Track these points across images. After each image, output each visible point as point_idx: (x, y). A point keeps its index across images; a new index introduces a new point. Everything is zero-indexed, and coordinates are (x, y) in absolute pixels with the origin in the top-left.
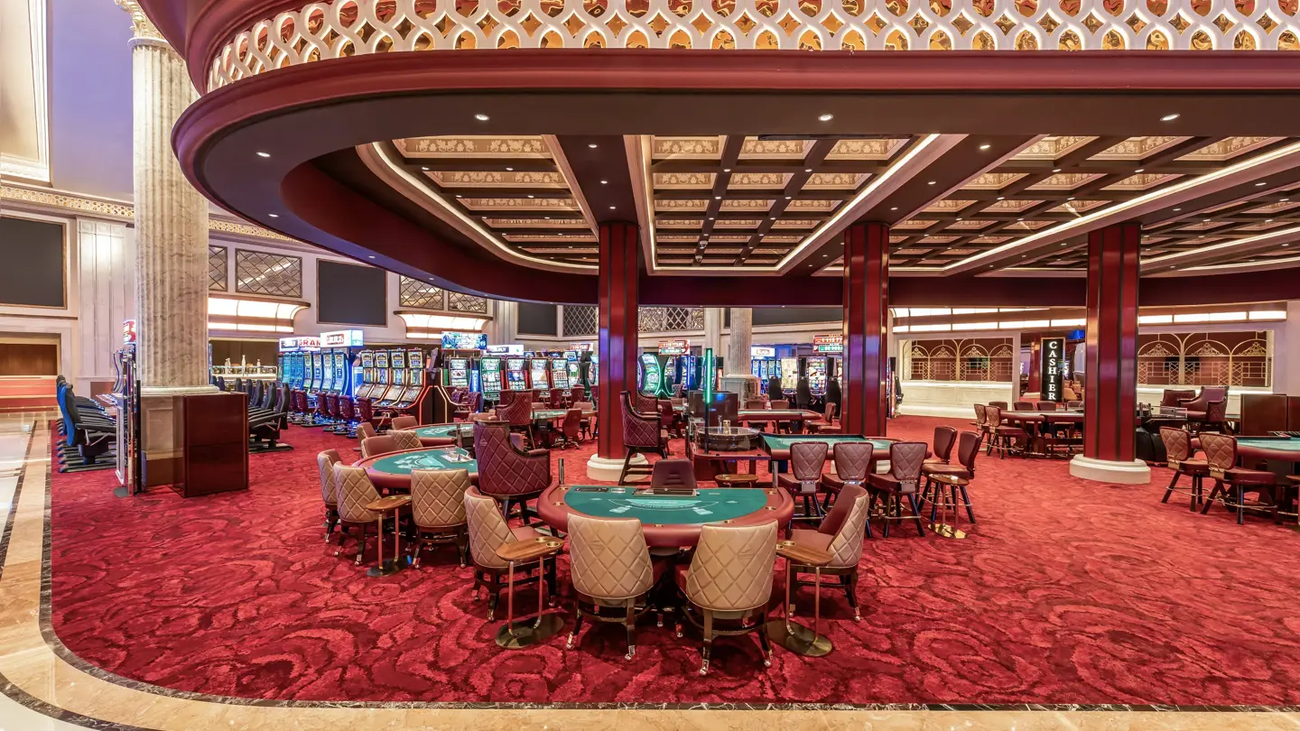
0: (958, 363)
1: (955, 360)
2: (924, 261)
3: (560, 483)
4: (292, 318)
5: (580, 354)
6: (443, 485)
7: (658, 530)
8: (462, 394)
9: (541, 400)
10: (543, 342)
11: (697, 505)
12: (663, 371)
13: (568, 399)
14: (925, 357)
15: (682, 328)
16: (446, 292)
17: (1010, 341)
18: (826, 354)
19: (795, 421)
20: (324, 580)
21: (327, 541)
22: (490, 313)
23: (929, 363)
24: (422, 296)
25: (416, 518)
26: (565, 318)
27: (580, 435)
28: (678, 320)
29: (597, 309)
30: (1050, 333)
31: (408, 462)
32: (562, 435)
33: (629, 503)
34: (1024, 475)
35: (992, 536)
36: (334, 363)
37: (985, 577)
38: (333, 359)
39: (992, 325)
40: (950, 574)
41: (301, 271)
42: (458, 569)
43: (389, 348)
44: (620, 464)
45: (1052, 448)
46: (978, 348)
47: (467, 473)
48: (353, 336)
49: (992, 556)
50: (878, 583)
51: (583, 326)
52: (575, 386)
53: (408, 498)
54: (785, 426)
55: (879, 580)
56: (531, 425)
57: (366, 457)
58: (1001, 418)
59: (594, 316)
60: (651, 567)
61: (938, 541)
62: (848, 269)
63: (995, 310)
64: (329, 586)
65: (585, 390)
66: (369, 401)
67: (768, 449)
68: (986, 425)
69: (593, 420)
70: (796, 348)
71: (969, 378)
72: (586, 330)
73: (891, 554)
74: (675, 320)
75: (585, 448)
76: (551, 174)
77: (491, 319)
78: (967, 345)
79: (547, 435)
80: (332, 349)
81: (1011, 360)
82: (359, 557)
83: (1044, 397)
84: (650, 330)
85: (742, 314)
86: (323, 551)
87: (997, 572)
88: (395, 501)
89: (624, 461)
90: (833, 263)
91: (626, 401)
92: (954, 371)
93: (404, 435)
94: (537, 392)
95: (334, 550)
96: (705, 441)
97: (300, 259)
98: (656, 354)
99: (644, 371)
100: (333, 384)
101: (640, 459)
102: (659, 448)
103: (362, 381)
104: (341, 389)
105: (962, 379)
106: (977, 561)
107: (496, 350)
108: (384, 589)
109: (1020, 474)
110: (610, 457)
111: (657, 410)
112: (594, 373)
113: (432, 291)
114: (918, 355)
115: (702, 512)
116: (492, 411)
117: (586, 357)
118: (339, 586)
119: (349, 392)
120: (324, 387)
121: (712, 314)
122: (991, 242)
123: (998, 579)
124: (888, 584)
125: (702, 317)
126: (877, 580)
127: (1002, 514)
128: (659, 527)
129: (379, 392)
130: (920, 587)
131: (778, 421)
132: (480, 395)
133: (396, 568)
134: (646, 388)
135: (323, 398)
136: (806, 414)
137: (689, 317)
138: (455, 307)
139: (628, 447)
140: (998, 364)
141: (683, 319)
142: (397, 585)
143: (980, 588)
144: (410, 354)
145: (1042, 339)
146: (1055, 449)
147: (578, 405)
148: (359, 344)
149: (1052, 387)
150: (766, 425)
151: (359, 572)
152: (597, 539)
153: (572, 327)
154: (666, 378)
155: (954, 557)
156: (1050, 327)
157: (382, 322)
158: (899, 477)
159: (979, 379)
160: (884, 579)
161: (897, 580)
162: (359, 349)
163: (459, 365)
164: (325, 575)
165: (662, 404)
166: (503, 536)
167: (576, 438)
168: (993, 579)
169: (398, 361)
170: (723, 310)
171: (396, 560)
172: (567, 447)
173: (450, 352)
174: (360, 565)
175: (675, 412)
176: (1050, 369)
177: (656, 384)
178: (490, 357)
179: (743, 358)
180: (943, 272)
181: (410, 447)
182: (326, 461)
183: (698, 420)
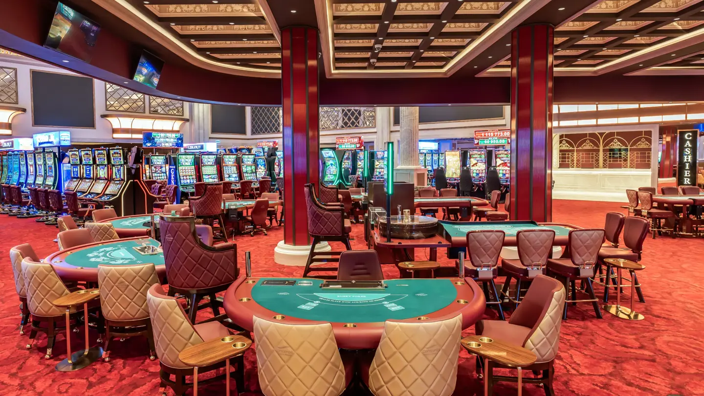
0: (601, 153)
1: (598, 150)
2: (580, 62)
3: (247, 275)
4: (10, 122)
5: (266, 149)
6: (129, 281)
7: (350, 331)
8: (161, 187)
9: (232, 191)
10: (234, 141)
11: (387, 299)
12: (341, 165)
13: (257, 189)
14: (571, 148)
15: (356, 126)
16: (147, 97)
17: (649, 133)
18: (486, 147)
19: (464, 207)
20: (13, 376)
21: (22, 332)
22: (187, 115)
23: (575, 153)
24: (126, 102)
25: (104, 312)
26: (253, 119)
27: (268, 222)
28: (353, 119)
29: (281, 112)
30: (686, 125)
31: (101, 254)
32: (252, 222)
33: (317, 298)
34: (679, 254)
35: (667, 317)
36: (45, 161)
37: (673, 363)
38: (44, 158)
39: (634, 120)
40: (637, 359)
41: (16, 81)
42: (148, 361)
43: (94, 147)
44: (306, 250)
45: (697, 229)
46: (619, 140)
47: (154, 267)
48: (62, 136)
49: (672, 339)
50: (568, 371)
51: (268, 125)
52: (262, 178)
53: (96, 292)
54: (454, 212)
55: (568, 367)
56: (223, 214)
57: (62, 249)
58: (652, 201)
59: (278, 117)
60: (344, 371)
61: (616, 323)
62: (515, 70)
63: (636, 106)
64: (16, 382)
65: (271, 181)
66: (75, 195)
67: (448, 237)
68: (637, 208)
69: (279, 209)
70: (456, 142)
71: (611, 166)
72: (271, 129)
73: (574, 338)
74: (349, 119)
75: (272, 234)
76: (249, 5)
77: (187, 120)
78: (609, 137)
79: (238, 223)
80: (44, 148)
81: (650, 149)
82: (49, 351)
83: (680, 182)
84: (328, 129)
85: (410, 112)
86: (16, 344)
87: (683, 356)
88: (84, 295)
89: (310, 247)
90: (495, 65)
91: (311, 193)
92: (597, 160)
93: (100, 227)
94: (229, 184)
95: (27, 343)
96: (388, 231)
97: (15, 70)
98: (334, 149)
99: (324, 163)
100: (45, 179)
101: (324, 247)
102: (343, 236)
103: (70, 177)
104: (51, 183)
105: (604, 167)
106: (660, 343)
107: (192, 147)
108: (72, 385)
109: (674, 254)
110: (295, 244)
111: (338, 200)
112: (279, 165)
113: (135, 97)
114: (566, 147)
115: (394, 307)
116: (186, 202)
117: (272, 153)
118: (26, 383)
119: (59, 187)
120: (37, 182)
121: (383, 113)
122: (643, 42)
123: (687, 364)
124: (578, 371)
125: (374, 117)
126: (566, 368)
127: (670, 294)
128: (350, 328)
129: (84, 185)
130: (611, 374)
131: (448, 207)
132: (176, 189)
133: (87, 361)
134: (326, 179)
135: (35, 193)
136: (475, 200)
137: (362, 117)
138: (156, 112)
139: (313, 236)
140: (637, 154)
141: (357, 118)
142: (84, 381)
143: (671, 375)
144: (112, 152)
145: (678, 131)
146: (699, 229)
147: (266, 196)
148: (68, 143)
149: (687, 173)
150: (436, 211)
151: (48, 366)
152: (285, 344)
153: (259, 126)
154: (343, 170)
155: (637, 340)
156: (686, 120)
157: (91, 124)
158: (577, 263)
159: (619, 166)
160: (573, 365)
161: (586, 367)
162: (67, 148)
163: (158, 160)
164: (14, 371)
165: (342, 193)
166: (187, 337)
167: (264, 226)
168: (681, 364)
169: (102, 159)
170: (392, 108)
171: (86, 353)
172: (256, 234)
173: (150, 150)
174: (51, 358)
175: (354, 199)
176: (686, 157)
177: (335, 175)
178: (186, 154)
179: (411, 152)
180: (595, 72)
181: (107, 238)
182: (17, 256)
183: (379, 210)
